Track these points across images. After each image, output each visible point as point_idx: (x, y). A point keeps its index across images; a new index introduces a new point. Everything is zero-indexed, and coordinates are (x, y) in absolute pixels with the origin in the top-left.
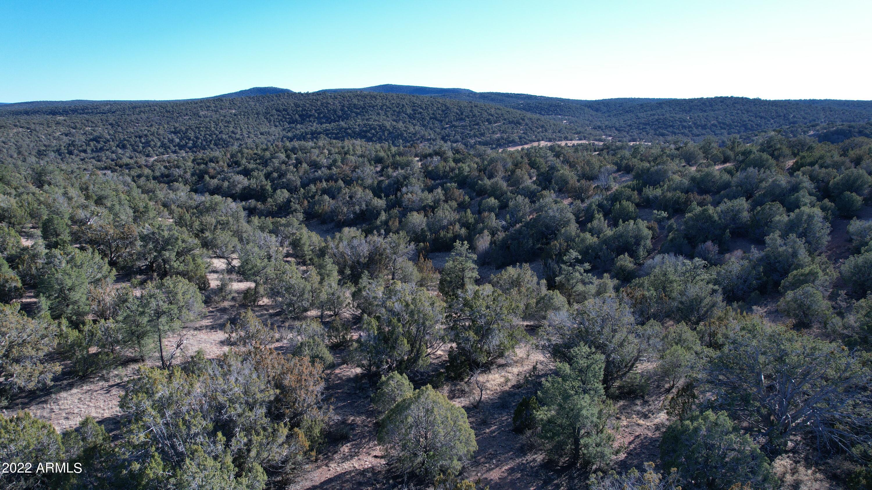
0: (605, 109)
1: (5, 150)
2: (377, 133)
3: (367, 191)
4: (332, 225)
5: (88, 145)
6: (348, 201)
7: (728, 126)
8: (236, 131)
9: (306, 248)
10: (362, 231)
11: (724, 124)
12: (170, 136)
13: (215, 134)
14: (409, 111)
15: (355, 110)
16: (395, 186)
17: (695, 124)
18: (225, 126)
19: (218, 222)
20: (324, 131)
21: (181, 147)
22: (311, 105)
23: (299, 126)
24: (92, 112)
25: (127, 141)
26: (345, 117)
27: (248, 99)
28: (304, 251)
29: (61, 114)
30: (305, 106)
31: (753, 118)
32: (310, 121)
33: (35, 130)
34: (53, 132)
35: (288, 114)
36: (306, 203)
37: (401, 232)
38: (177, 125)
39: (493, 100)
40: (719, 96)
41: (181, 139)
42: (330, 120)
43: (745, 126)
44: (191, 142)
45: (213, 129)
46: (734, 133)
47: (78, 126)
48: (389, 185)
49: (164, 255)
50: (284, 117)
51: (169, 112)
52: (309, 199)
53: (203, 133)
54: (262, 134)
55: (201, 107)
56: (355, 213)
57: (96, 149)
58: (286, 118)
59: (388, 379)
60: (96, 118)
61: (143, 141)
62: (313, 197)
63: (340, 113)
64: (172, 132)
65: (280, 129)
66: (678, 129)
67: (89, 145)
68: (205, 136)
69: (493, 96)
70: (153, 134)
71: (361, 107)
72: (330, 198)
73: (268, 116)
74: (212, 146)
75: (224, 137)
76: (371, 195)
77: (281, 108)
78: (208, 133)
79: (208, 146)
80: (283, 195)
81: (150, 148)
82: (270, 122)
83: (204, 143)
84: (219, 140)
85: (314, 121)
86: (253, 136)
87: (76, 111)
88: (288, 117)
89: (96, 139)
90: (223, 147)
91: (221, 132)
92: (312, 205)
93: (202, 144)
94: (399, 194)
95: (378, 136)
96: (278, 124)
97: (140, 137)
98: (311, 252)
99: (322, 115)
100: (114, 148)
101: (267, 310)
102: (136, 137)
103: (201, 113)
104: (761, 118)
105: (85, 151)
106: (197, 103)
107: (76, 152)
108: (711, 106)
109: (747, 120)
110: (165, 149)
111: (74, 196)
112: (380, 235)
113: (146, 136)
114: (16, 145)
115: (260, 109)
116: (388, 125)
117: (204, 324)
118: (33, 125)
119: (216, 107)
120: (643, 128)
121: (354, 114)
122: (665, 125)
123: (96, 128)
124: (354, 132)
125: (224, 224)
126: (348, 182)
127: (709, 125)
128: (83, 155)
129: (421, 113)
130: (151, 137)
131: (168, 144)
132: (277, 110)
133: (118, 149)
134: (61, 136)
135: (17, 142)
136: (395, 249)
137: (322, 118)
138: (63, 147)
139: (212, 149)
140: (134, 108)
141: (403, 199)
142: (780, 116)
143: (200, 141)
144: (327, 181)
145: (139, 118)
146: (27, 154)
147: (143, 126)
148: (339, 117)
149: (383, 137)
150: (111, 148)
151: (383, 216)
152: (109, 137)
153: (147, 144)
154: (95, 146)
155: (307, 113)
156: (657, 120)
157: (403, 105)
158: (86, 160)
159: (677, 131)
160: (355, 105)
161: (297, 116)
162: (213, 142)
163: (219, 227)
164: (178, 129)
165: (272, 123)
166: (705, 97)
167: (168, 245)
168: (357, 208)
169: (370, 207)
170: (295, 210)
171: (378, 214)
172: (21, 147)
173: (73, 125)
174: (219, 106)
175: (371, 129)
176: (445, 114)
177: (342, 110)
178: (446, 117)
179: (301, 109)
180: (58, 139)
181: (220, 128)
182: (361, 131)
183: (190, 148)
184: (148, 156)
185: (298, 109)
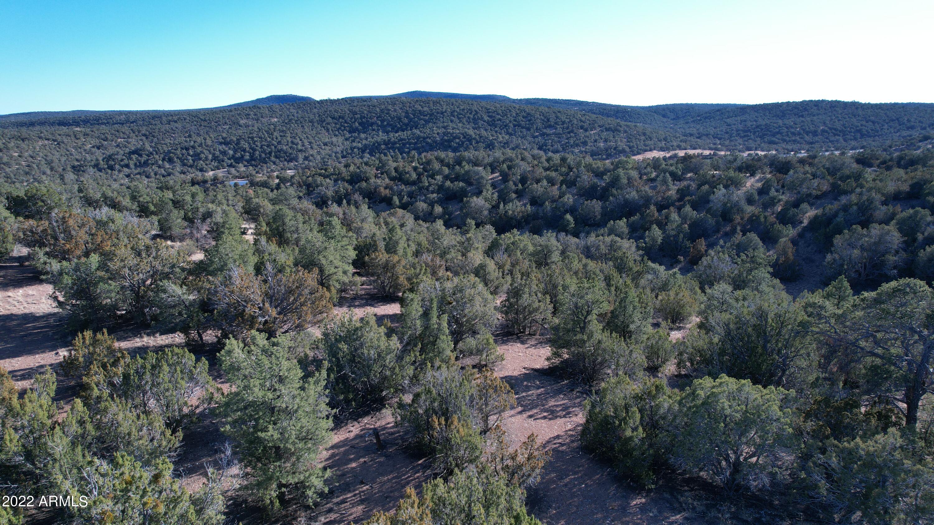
0: (672, 116)
1: (35, 166)
2: (463, 143)
7: (840, 132)
8: (295, 141)
11: (835, 129)
12: (221, 147)
13: (273, 145)
14: (486, 118)
15: (422, 117)
17: (804, 130)
18: (281, 136)
20: (399, 140)
21: (238, 160)
22: (370, 112)
23: (363, 136)
24: (108, 123)
25: (173, 153)
26: (411, 124)
27: (288, 107)
29: (78, 125)
30: (363, 113)
31: (864, 123)
32: (374, 130)
33: (63, 142)
34: (83, 144)
35: (346, 122)
38: (224, 135)
40: (807, 99)
41: (235, 151)
42: (396, 128)
43: (859, 131)
44: (248, 154)
45: (268, 139)
46: (851, 140)
47: (109, 137)
50: (342, 126)
51: (205, 120)
53: (258, 144)
54: (325, 144)
55: (239, 115)
57: (140, 163)
58: (345, 127)
60: (125, 129)
61: (191, 153)
63: (406, 121)
64: (221, 143)
65: (340, 139)
66: (788, 135)
67: (131, 159)
68: (261, 147)
69: (541, 102)
70: (200, 146)
73: (324, 125)
74: (273, 159)
75: (285, 148)
77: (337, 115)
78: (263, 143)
79: (269, 158)
81: (201, 162)
82: (328, 130)
83: (263, 155)
84: (280, 152)
85: (378, 130)
86: (316, 147)
87: (88, 122)
88: (346, 125)
89: (136, 152)
90: (286, 160)
91: (279, 143)
93: (260, 156)
95: (465, 145)
96: (337, 133)
97: (187, 149)
99: (385, 123)
100: (160, 162)
103: (242, 122)
104: (873, 122)
105: (127, 166)
106: (231, 111)
107: (117, 167)
108: (806, 110)
109: (859, 124)
110: (219, 163)
113: (193, 147)
114: (46, 160)
115: (312, 117)
116: (471, 132)
118: (58, 137)
119: (255, 115)
120: (745, 136)
121: (423, 122)
122: (770, 132)
123: (130, 140)
124: (435, 142)
127: (819, 131)
128: (126, 170)
129: (500, 120)
130: (199, 149)
131: (221, 157)
132: (333, 118)
133: (166, 163)
134: (93, 150)
135: (46, 156)
137: (386, 126)
138: (101, 162)
139: (274, 163)
142: (893, 120)
143: (258, 152)
145: (174, 128)
146: (61, 170)
147: (180, 137)
148: (406, 125)
150: (156, 162)
152: (151, 149)
153: (197, 157)
154: (138, 160)
155: (368, 121)
156: (757, 127)
157: (476, 111)
158: (132, 176)
159: (788, 139)
160: (420, 111)
161: (357, 124)
162: (273, 154)
164: (227, 140)
165: (331, 132)
166: (791, 101)
172: (52, 161)
173: (103, 137)
174: (259, 115)
175: (455, 138)
176: (530, 121)
177: (407, 117)
178: (532, 124)
179: (359, 116)
180: (90, 152)
181: (277, 138)
182: (443, 140)
183: (248, 161)
184: (201, 170)
185: (356, 116)
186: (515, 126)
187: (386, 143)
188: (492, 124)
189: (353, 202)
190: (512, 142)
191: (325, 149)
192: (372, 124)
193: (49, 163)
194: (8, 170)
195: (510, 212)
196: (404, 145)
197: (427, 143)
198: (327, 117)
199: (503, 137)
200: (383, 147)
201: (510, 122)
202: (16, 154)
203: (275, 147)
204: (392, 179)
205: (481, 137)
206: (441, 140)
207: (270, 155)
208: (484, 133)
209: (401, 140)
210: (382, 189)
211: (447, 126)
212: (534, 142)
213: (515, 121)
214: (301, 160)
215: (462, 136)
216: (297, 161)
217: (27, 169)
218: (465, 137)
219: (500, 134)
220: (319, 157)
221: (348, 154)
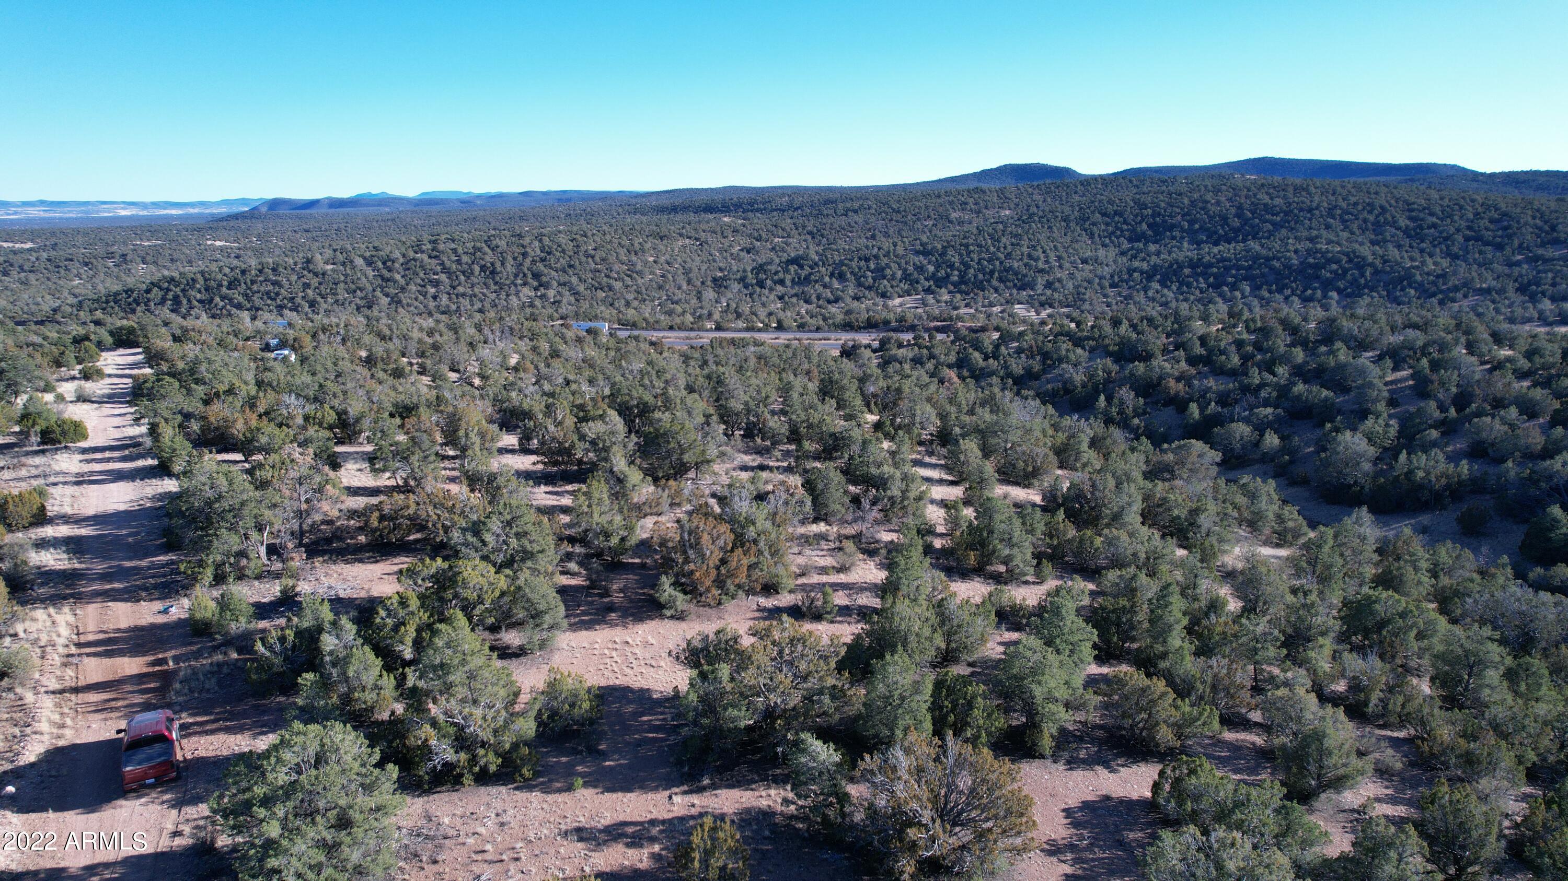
1: (670, 276)
2: (1345, 271)
5: (787, 271)
8: (1034, 253)
12: (916, 260)
13: (997, 259)
14: (1403, 222)
15: (1268, 217)
18: (1012, 244)
20: (1219, 261)
21: (941, 282)
23: (1152, 248)
24: (765, 209)
25: (846, 266)
27: (1030, 190)
30: (1158, 206)
32: (1173, 238)
33: (707, 243)
34: (731, 246)
35: (1125, 222)
38: (924, 239)
39: (1541, 188)
41: (938, 267)
42: (1215, 237)
44: (956, 273)
45: (991, 249)
47: (764, 236)
50: (1117, 228)
51: (899, 212)
53: (974, 257)
54: (1085, 261)
55: (951, 203)
57: (799, 278)
58: (1122, 231)
60: (785, 221)
61: (872, 266)
63: (1236, 223)
64: (918, 253)
65: (1112, 252)
68: (979, 263)
69: (1542, 180)
70: (887, 255)
71: (1282, 211)
73: (1087, 226)
74: (995, 282)
75: (1016, 265)
77: (1110, 209)
78: (983, 255)
79: (989, 281)
81: (885, 282)
82: (1092, 236)
83: (980, 276)
85: (1182, 238)
86: (1067, 265)
87: (740, 206)
88: (1125, 227)
89: (796, 261)
90: (1015, 285)
91: (1008, 256)
93: (975, 276)
95: (1349, 277)
96: (1107, 241)
97: (867, 260)
99: (1197, 226)
102: (860, 259)
103: (954, 215)
105: (782, 282)
107: (769, 283)
110: (911, 284)
113: (876, 257)
114: (684, 268)
115: (1067, 210)
116: (1366, 251)
119: (975, 204)
123: (791, 240)
124: (1288, 267)
128: (780, 289)
129: (1434, 226)
130: (885, 261)
131: (916, 275)
132: (1104, 214)
133: (834, 280)
134: (742, 254)
135: (684, 262)
137: (1197, 231)
138: (750, 274)
139: (996, 290)
140: (828, 202)
145: (853, 224)
146: (699, 284)
147: (860, 238)
148: (1236, 231)
149: (1362, 281)
150: (822, 278)
152: (817, 258)
153: (880, 273)
154: (797, 274)
155: (1165, 221)
157: (1382, 207)
160: (1265, 205)
161: (1144, 226)
164: (930, 247)
165: (1097, 239)
172: (691, 270)
175: (1330, 261)
176: (1505, 229)
177: (1238, 216)
178: (1510, 237)
179: (1150, 211)
180: (737, 258)
181: (1005, 248)
183: (955, 285)
184: (884, 295)
185: (1145, 212)
186: (1467, 239)
187: (1193, 265)
188: (1415, 234)
189: (1116, 401)
190: (1455, 273)
191: (1083, 270)
192: (1171, 228)
193: (687, 272)
194: (640, 281)
195: (1420, 474)
196: (1227, 269)
197: (1272, 269)
198: (1093, 212)
199: (1435, 264)
200: (1187, 271)
201: (1458, 230)
202: (651, 259)
203: (1001, 263)
204: (1192, 361)
205: (1385, 262)
206: (1301, 263)
207: (992, 277)
208: (1393, 253)
209: (1223, 260)
210: (1172, 383)
211: (1317, 237)
212: (1509, 276)
213: (1469, 228)
214: (1040, 288)
215: (1345, 259)
216: (1032, 289)
217: (660, 280)
218: (1350, 261)
219: (1431, 255)
220: (1070, 285)
221: (1122, 281)
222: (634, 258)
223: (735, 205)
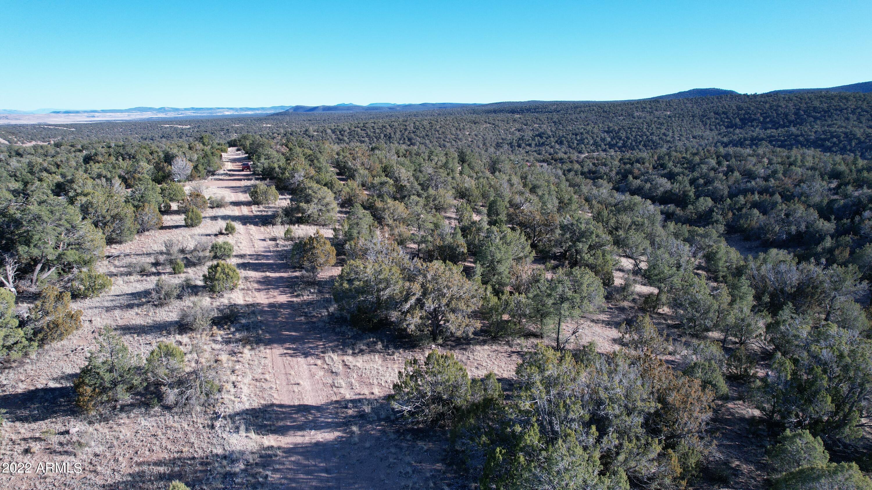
3: (812, 210)
4: (757, 243)
5: (533, 140)
6: (783, 220)
8: (667, 133)
9: (721, 263)
10: (795, 256)
12: (603, 135)
13: (646, 135)
15: (813, 114)
16: (854, 208)
18: (657, 128)
19: (634, 223)
20: (768, 137)
21: (611, 146)
22: (757, 108)
23: (737, 131)
25: (565, 137)
26: (799, 121)
27: (685, 101)
28: (718, 266)
29: (518, 113)
30: (750, 109)
32: (752, 126)
33: (498, 126)
34: (510, 128)
35: (727, 118)
36: (730, 215)
37: (850, 265)
38: (611, 125)
41: (613, 139)
42: (777, 125)
44: (622, 142)
45: (645, 130)
47: (529, 123)
48: (845, 206)
49: (578, 246)
51: (606, 112)
52: (735, 211)
53: (634, 134)
55: (636, 108)
56: (789, 234)
57: (539, 143)
58: (724, 122)
59: (795, 436)
60: (543, 117)
61: (578, 138)
62: (740, 209)
63: (793, 117)
64: (605, 131)
65: (713, 134)
68: (635, 137)
70: (587, 133)
71: (823, 110)
72: (760, 212)
73: (704, 119)
74: (641, 147)
75: (654, 138)
76: (816, 215)
77: (721, 110)
78: (639, 133)
79: (637, 146)
80: (704, 203)
81: (583, 146)
82: (705, 125)
83: (634, 143)
84: (649, 141)
85: (757, 126)
86: (684, 139)
87: (530, 110)
88: (726, 120)
89: (540, 135)
90: (652, 148)
91: (652, 134)
92: (737, 218)
93: (631, 144)
94: (857, 218)
95: (841, 145)
96: (713, 127)
97: (576, 135)
98: (725, 269)
99: (768, 120)
101: (666, 320)
102: (573, 134)
103: (636, 114)
105: (530, 145)
106: (633, 104)
107: (523, 145)
110: (597, 147)
111: (515, 183)
112: (818, 264)
113: (582, 133)
115: (697, 112)
116: (859, 131)
117: (601, 318)
118: (497, 122)
119: (651, 108)
121: (812, 119)
123: (542, 126)
124: (807, 140)
125: (638, 225)
126: (787, 197)
128: (528, 148)
130: (586, 135)
131: (600, 142)
132: (715, 113)
133: (557, 144)
134: (515, 132)
135: (484, 135)
136: (837, 285)
137: (768, 123)
138: (514, 141)
139: (640, 150)
140: (576, 107)
141: (862, 226)
144: (760, 193)
145: (578, 118)
146: (489, 145)
147: (580, 125)
148: (790, 122)
150: (550, 143)
151: (828, 243)
152: (551, 134)
153: (581, 141)
154: (539, 141)
155: (750, 117)
158: (530, 152)
160: (814, 108)
161: (737, 120)
162: (643, 143)
163: (633, 227)
164: (611, 129)
165: (707, 126)
167: (583, 237)
168: (793, 228)
169: (811, 229)
170: (717, 222)
171: (822, 238)
173: (525, 122)
174: (654, 108)
175: (832, 137)
177: (795, 114)
179: (743, 112)
180: (513, 134)
182: (818, 139)
185: (740, 112)
192: (753, 121)
193: (484, 140)
194: (459, 143)
198: (711, 113)
200: (749, 142)
202: (468, 133)
203: (647, 137)
217: (470, 143)
222: (459, 132)
223: (526, 110)
